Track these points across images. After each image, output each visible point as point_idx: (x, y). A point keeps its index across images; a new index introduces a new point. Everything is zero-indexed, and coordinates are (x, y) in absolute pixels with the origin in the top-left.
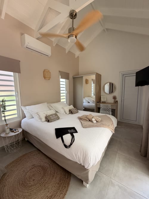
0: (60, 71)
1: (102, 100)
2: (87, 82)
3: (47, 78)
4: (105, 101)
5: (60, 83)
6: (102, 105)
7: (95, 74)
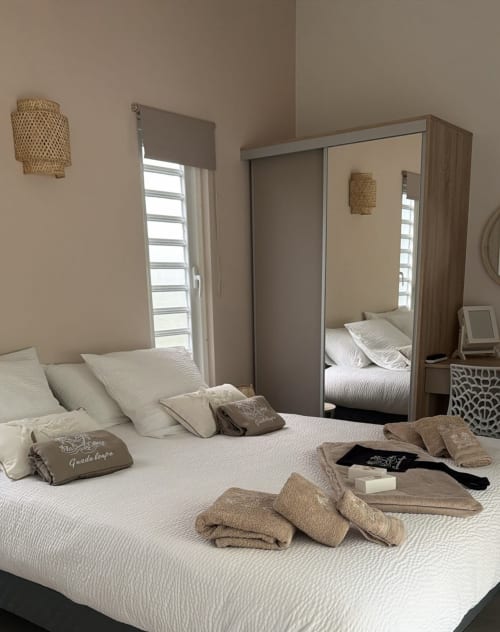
0: (138, 110)
1: (469, 336)
2: (359, 194)
3: (46, 167)
4: (490, 346)
5: (142, 206)
6: (459, 376)
7: (422, 125)
